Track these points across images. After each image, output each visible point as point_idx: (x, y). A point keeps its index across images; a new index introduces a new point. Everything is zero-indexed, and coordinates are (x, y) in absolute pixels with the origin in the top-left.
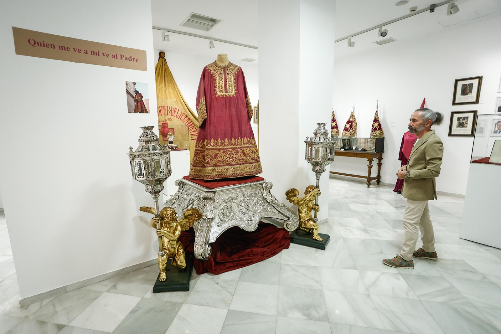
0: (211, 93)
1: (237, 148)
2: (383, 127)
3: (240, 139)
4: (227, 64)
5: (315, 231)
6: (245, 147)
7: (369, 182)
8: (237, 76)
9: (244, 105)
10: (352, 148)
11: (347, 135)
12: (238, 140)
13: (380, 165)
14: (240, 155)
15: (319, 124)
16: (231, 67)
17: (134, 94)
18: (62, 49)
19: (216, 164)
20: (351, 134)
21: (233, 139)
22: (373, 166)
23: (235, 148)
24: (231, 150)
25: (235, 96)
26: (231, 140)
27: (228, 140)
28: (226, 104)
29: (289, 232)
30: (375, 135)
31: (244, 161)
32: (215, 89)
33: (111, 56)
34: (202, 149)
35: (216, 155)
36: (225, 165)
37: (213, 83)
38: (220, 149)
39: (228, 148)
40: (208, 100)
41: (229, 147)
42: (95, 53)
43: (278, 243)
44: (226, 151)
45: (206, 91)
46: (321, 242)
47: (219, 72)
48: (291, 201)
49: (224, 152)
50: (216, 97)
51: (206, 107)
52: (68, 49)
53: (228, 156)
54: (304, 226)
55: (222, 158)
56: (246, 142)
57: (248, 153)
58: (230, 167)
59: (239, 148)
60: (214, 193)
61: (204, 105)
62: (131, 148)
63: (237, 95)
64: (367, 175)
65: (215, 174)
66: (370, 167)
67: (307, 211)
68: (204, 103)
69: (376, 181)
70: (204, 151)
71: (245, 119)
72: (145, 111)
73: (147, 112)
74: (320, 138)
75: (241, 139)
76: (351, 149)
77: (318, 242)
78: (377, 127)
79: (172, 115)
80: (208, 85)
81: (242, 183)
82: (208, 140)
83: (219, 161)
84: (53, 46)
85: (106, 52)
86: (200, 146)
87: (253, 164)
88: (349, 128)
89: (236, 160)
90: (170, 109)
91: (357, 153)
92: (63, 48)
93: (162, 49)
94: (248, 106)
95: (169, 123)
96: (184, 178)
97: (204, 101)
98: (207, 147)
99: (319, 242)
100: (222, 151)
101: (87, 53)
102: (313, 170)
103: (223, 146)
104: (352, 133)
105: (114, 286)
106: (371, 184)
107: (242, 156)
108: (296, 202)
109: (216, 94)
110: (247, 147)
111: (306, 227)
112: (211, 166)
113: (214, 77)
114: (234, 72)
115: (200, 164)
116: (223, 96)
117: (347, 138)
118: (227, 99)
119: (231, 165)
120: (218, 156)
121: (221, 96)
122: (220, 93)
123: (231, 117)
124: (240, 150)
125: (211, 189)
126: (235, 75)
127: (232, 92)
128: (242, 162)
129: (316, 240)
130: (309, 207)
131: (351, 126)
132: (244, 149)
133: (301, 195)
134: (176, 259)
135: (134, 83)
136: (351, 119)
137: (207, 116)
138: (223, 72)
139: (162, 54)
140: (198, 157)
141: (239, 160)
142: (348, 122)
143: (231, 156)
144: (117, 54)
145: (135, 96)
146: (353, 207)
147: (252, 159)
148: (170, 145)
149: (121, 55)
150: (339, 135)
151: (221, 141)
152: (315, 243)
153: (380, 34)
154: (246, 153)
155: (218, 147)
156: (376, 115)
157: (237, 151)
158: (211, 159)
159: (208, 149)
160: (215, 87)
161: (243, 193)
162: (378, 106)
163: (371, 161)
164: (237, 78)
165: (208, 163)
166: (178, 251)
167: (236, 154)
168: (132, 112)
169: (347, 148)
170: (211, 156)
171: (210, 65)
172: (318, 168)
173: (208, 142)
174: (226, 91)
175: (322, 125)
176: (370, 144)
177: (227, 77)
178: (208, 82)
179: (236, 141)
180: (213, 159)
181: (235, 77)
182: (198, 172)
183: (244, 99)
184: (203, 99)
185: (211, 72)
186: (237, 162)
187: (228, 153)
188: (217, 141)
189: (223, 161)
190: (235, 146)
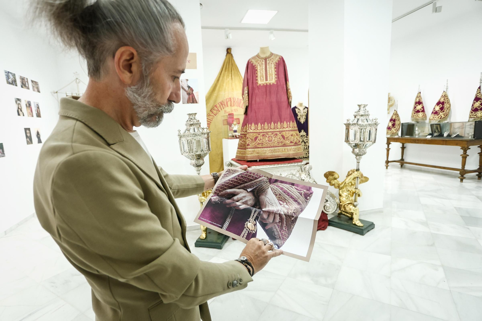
0: (253, 83)
1: (276, 132)
3: (279, 123)
4: (268, 54)
5: (354, 216)
6: (284, 131)
7: (462, 176)
8: (277, 65)
9: (284, 91)
10: (443, 135)
11: (435, 119)
12: (277, 124)
14: (279, 138)
15: (359, 106)
16: (272, 57)
19: (256, 146)
20: (441, 118)
21: (272, 123)
22: (468, 156)
23: (274, 132)
24: (270, 133)
25: (275, 83)
26: (271, 125)
27: (268, 124)
28: (266, 91)
29: (327, 214)
30: (475, 117)
31: (283, 144)
32: (257, 78)
35: (256, 138)
36: (264, 147)
37: (255, 74)
38: (260, 132)
39: (267, 132)
40: (250, 89)
41: (268, 131)
44: (265, 135)
45: (249, 81)
46: (361, 228)
47: (260, 63)
48: (331, 184)
49: (263, 135)
50: (258, 87)
51: (248, 95)
53: (267, 139)
54: (344, 210)
55: (262, 141)
56: (286, 126)
57: (288, 136)
58: (269, 149)
59: (278, 132)
62: (179, 131)
63: (277, 83)
64: (460, 167)
65: (254, 155)
66: (465, 157)
67: (348, 195)
68: (247, 92)
69: (477, 175)
70: (246, 135)
72: (195, 102)
73: (197, 102)
74: (358, 119)
75: (281, 123)
76: (441, 135)
77: (357, 227)
78: (479, 106)
79: (238, 105)
80: (250, 76)
82: (249, 125)
83: (259, 144)
86: (244, 130)
87: (293, 147)
88: (439, 111)
89: (274, 143)
90: (236, 101)
91: (446, 141)
93: (229, 45)
94: (288, 91)
95: (235, 113)
96: (232, 160)
97: (246, 90)
98: (248, 131)
100: (261, 134)
102: (353, 152)
103: (263, 130)
104: (443, 116)
106: (465, 178)
107: (281, 139)
108: (337, 185)
109: (257, 83)
110: (286, 131)
111: (346, 211)
112: (251, 148)
113: (256, 68)
114: (274, 62)
115: (243, 147)
116: (263, 85)
117: (436, 122)
118: (267, 88)
119: (270, 147)
120: (258, 139)
121: (262, 85)
122: (261, 81)
123: (271, 103)
124: (279, 134)
126: (275, 64)
127: (272, 80)
128: (280, 145)
129: (355, 225)
130: (350, 192)
131: (442, 109)
132: (284, 133)
135: (187, 80)
136: (442, 100)
137: (249, 103)
138: (264, 63)
139: (229, 50)
140: (242, 140)
141: (278, 143)
142: (438, 104)
143: (270, 139)
145: (187, 90)
147: (291, 142)
150: (426, 120)
151: (261, 125)
152: (353, 227)
154: (285, 136)
155: (258, 131)
156: (478, 92)
157: (276, 134)
158: (251, 142)
159: (249, 133)
160: (257, 77)
161: (280, 173)
162: (481, 81)
163: (465, 150)
164: (277, 67)
165: (248, 145)
167: (275, 137)
168: (185, 103)
169: (435, 134)
170: (252, 139)
171: (253, 58)
173: (249, 126)
174: (266, 80)
175: (362, 106)
176: (469, 128)
177: (268, 67)
178: (251, 73)
179: (275, 125)
180: (253, 141)
181: (275, 66)
182: (242, 154)
183: (285, 86)
184: (246, 88)
185: (253, 64)
186: (276, 144)
187: (267, 136)
188: (257, 125)
189: (263, 144)
190: (275, 130)
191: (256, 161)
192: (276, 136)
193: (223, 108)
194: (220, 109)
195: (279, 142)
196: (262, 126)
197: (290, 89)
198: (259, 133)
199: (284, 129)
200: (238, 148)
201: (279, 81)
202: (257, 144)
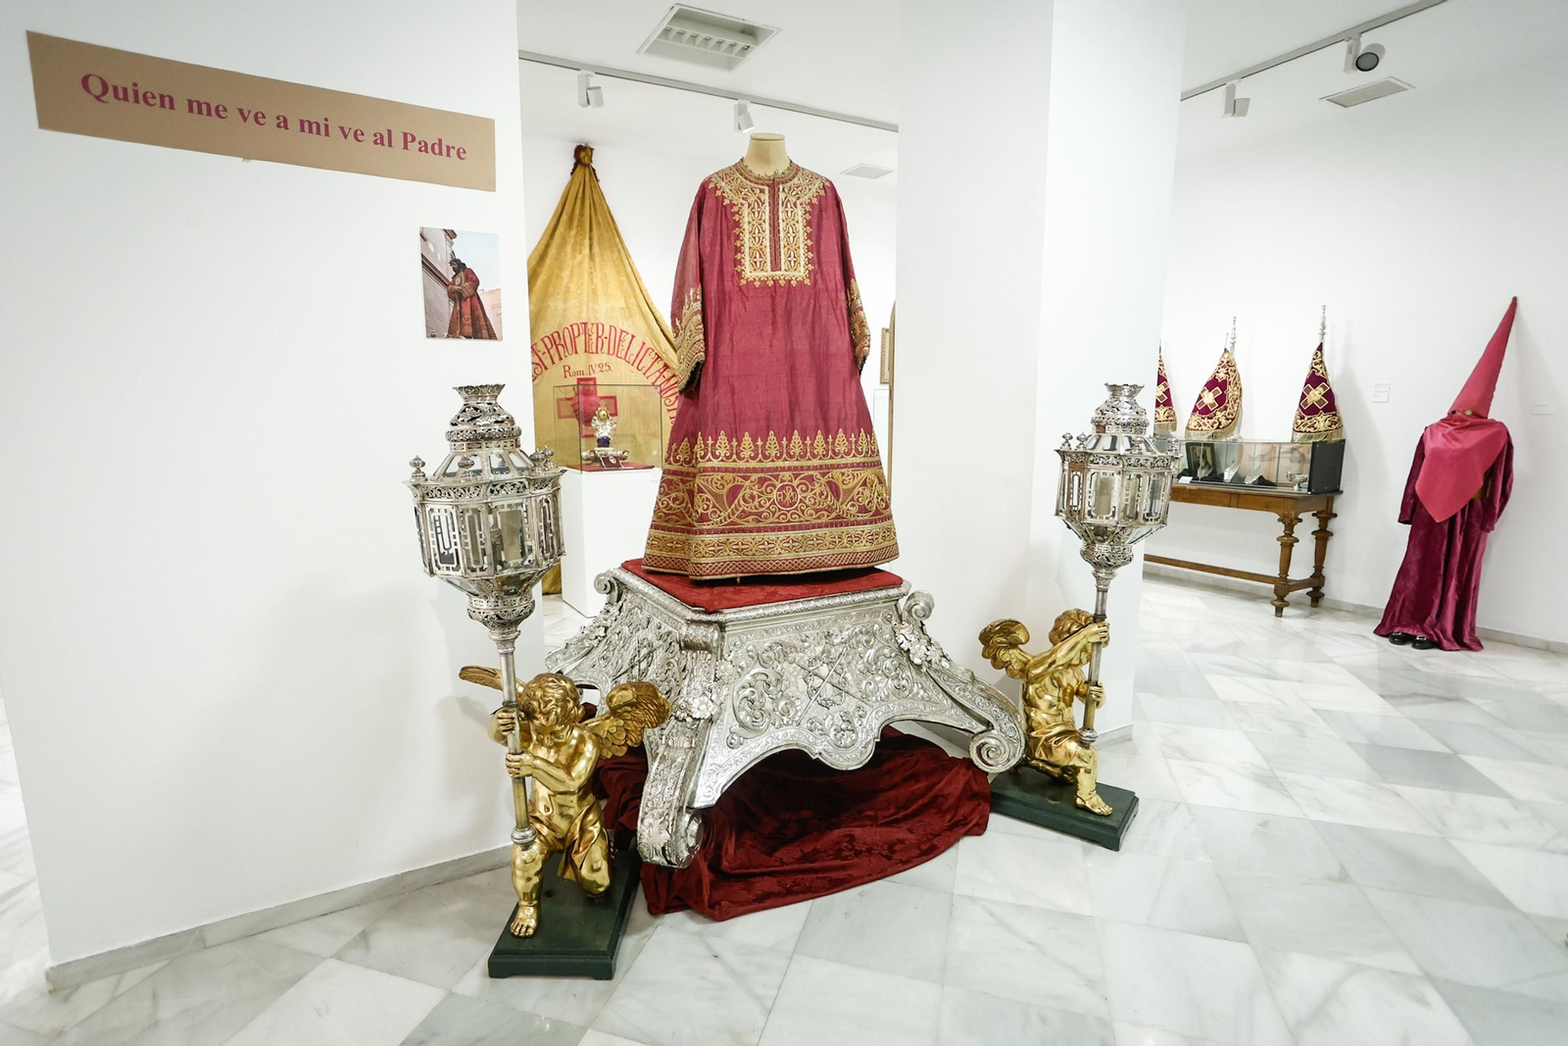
0: (721, 272)
1: (809, 468)
2: (1339, 402)
3: (820, 436)
4: (782, 168)
5: (1083, 778)
6: (838, 466)
7: (1281, 598)
8: (816, 212)
9: (840, 317)
10: (1223, 475)
11: (1204, 428)
12: (813, 439)
13: (1323, 536)
14: (822, 494)
15: (1115, 389)
16: (796, 180)
17: (448, 273)
18: (200, 112)
19: (732, 523)
20: (1218, 428)
21: (796, 436)
22: (1297, 541)
23: (802, 468)
24: (787, 475)
25: (807, 282)
26: (789, 441)
27: (780, 440)
28: (773, 311)
29: (987, 773)
30: (1312, 430)
31: (834, 515)
32: (739, 256)
33: (369, 138)
34: (686, 468)
35: (734, 492)
36: (766, 530)
37: (733, 239)
38: (748, 470)
39: (776, 469)
40: (712, 295)
41: (780, 463)
42: (314, 126)
43: (948, 810)
44: (770, 480)
45: (706, 266)
46: (1103, 820)
47: (752, 199)
48: (997, 663)
49: (762, 481)
50: (740, 288)
51: (704, 321)
52: (219, 112)
53: (774, 495)
54: (1044, 757)
55: (756, 502)
56: (842, 448)
57: (850, 486)
58: (782, 535)
59: (815, 468)
60: (722, 626)
61: (696, 313)
62: (418, 464)
63: (815, 283)
64: (1275, 572)
65: (727, 559)
66: (1288, 544)
67: (1056, 703)
68: (698, 306)
69: (1308, 594)
70: (694, 476)
71: (843, 365)
72: (485, 332)
73: (492, 336)
74: (1114, 439)
75: (826, 438)
76: (1216, 477)
77: (1091, 818)
78: (1320, 402)
79: (611, 352)
80: (712, 245)
81: (821, 596)
82: (705, 440)
83: (745, 515)
84: (167, 102)
85: (352, 124)
86: (681, 457)
87: (867, 528)
88: (1214, 405)
89: (803, 511)
90: (606, 334)
91: (1239, 494)
92: (204, 107)
93: (585, 136)
94: (855, 318)
95: (601, 378)
96: (628, 566)
97: (696, 300)
98: (702, 464)
99: (1098, 820)
100: (754, 477)
101: (286, 127)
102: (1086, 554)
103: (760, 461)
105: (364, 936)
106: (1287, 604)
107: (827, 497)
108: (1017, 667)
109: (739, 274)
110: (846, 466)
111: (1051, 759)
112: (716, 532)
113: (733, 214)
114: (805, 199)
115: (677, 521)
116: (764, 282)
118: (777, 294)
119: (786, 529)
120: (740, 495)
121: (757, 284)
122: (753, 271)
123: (791, 355)
124: (819, 476)
125: (708, 612)
126: (808, 208)
127: (797, 270)
128: (824, 520)
129: (1085, 809)
130: (1065, 690)
131: (1221, 400)
132: (836, 473)
133: (1036, 644)
134: (577, 858)
135: (451, 235)
137: (706, 352)
138: (766, 197)
139: (582, 154)
140: (673, 495)
141: (817, 511)
142: (1212, 384)
143: (788, 498)
144: (389, 132)
145: (451, 280)
146: (1226, 687)
147: (863, 510)
148: (601, 451)
149: (405, 135)
151: (754, 441)
152: (1080, 819)
153: (1352, 61)
154: (842, 487)
155: (741, 464)
156: (1317, 361)
157: (811, 479)
158: (714, 506)
159: (705, 470)
160: (738, 250)
161: (826, 631)
162: (1324, 327)
163: (1290, 524)
164: (815, 220)
165: (703, 519)
166: (583, 830)
167: (804, 489)
168: (441, 337)
169: (1201, 473)
170: (717, 496)
171: (724, 175)
172: (1102, 549)
173: (706, 445)
174: (776, 266)
175: (1126, 391)
176: (1289, 461)
177: (781, 216)
178: (714, 234)
179: (805, 445)
180: (722, 504)
181: (808, 217)
182: (671, 549)
183: (842, 296)
184: (693, 292)
185: (723, 198)
186: (809, 515)
187: (775, 487)
188: (739, 442)
189: (759, 514)
190: (804, 463)
191: (731, 582)
192: (810, 487)
193: (561, 359)
194: (547, 361)
195: (820, 507)
196: (757, 446)
197: (861, 309)
198: (745, 473)
199: (837, 461)
200: (654, 527)
201: (822, 273)
202: (740, 517)
